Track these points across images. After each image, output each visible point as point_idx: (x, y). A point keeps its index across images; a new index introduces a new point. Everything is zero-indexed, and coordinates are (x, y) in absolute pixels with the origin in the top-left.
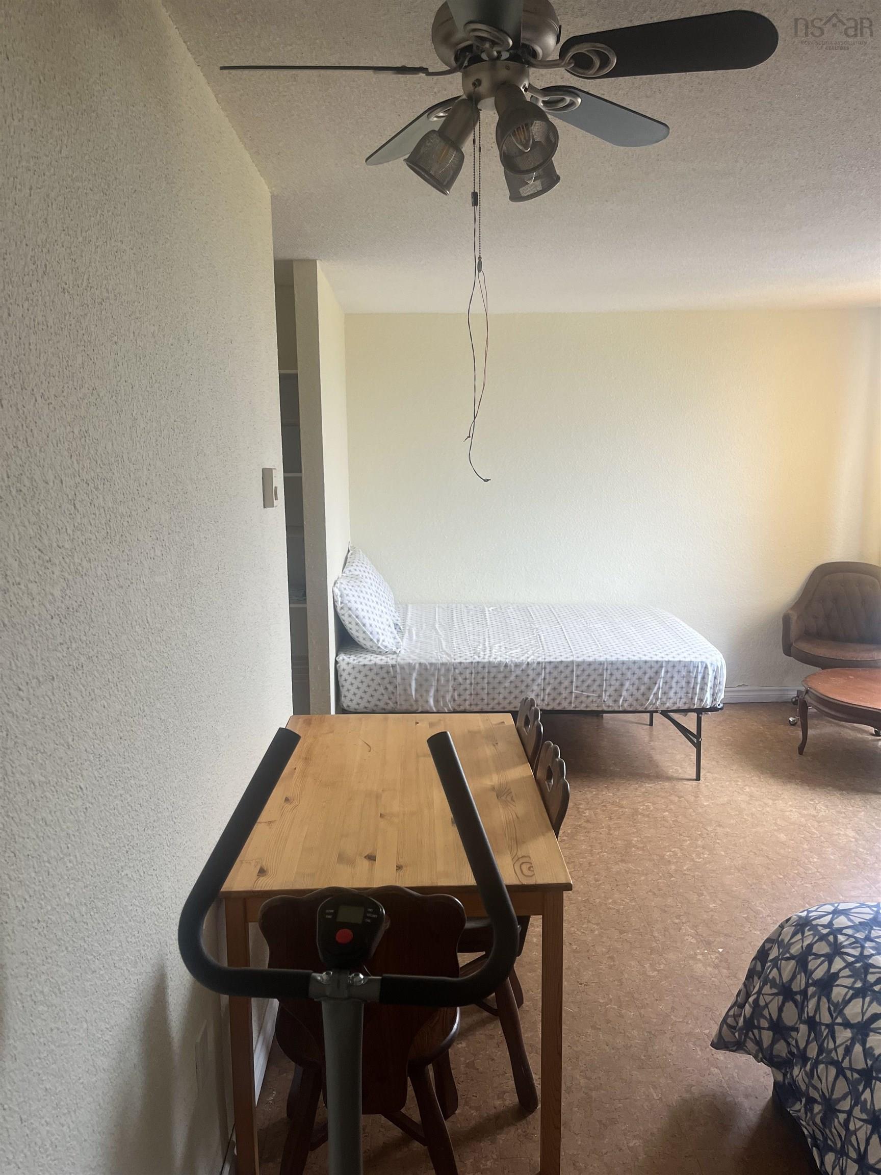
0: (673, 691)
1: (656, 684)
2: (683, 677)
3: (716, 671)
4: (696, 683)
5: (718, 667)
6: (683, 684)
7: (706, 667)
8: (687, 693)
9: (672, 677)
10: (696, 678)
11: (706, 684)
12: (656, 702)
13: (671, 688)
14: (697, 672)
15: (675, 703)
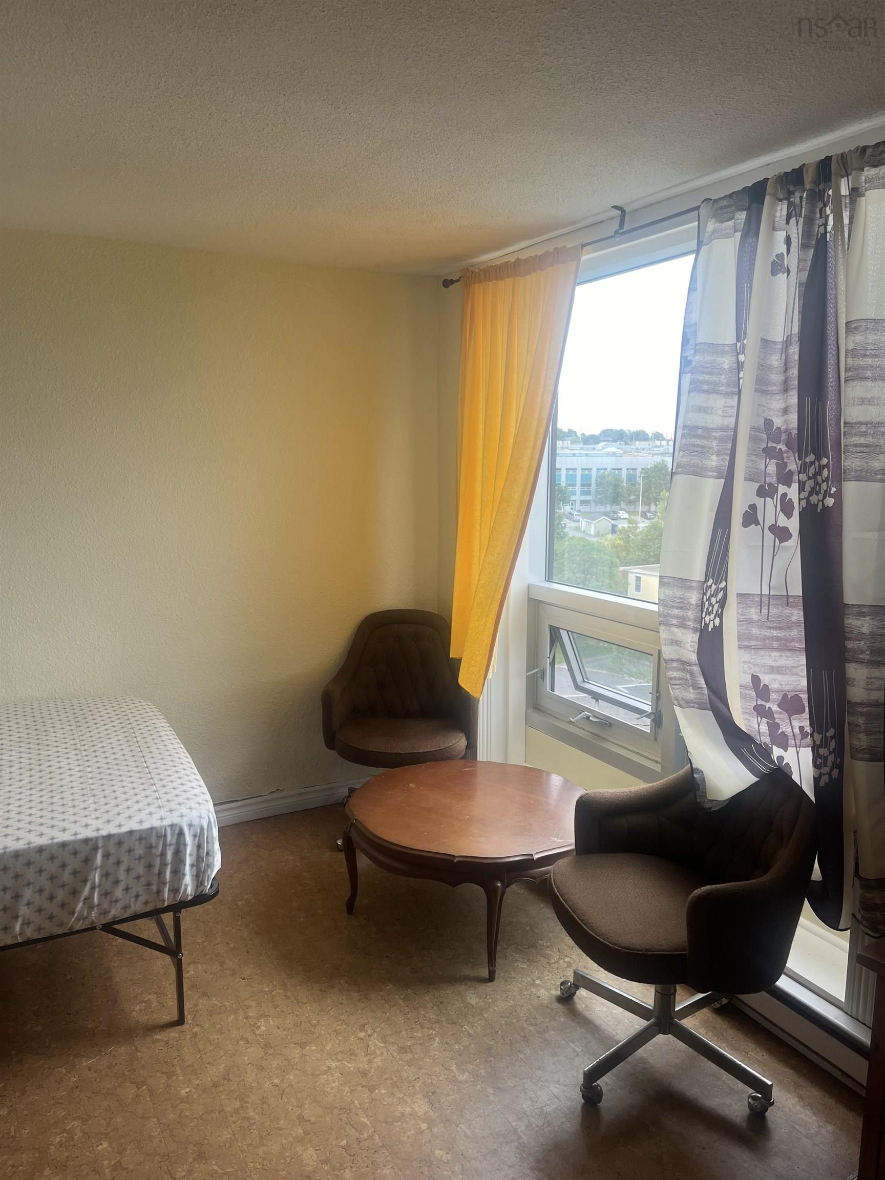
0: (122, 885)
1: (86, 881)
2: (140, 858)
3: (199, 837)
4: (164, 864)
5: (202, 828)
6: (140, 869)
7: (181, 834)
8: (149, 884)
9: (118, 863)
10: (163, 855)
11: (183, 862)
12: (89, 913)
13: (117, 882)
14: (165, 845)
15: (125, 908)
